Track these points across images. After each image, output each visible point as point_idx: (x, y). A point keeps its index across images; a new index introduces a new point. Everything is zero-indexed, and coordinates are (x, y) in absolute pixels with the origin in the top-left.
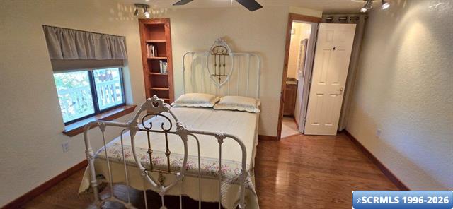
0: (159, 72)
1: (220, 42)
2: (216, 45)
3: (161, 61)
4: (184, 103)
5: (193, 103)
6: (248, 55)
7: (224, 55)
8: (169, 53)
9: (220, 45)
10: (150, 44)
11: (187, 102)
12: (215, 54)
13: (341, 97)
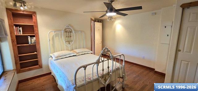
0: (28, 43)
1: (68, 27)
2: (67, 28)
3: (29, 37)
4: (60, 57)
5: (65, 55)
6: (80, 32)
7: (70, 32)
8: (37, 31)
9: (68, 28)
10: (16, 26)
11: (62, 56)
12: (66, 32)
13: (101, 44)
